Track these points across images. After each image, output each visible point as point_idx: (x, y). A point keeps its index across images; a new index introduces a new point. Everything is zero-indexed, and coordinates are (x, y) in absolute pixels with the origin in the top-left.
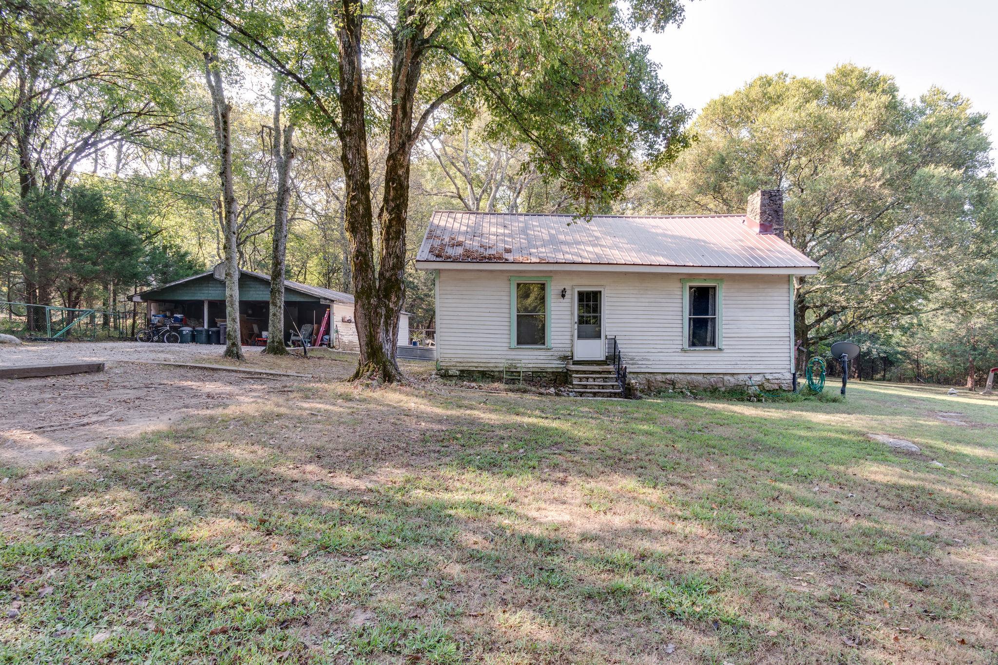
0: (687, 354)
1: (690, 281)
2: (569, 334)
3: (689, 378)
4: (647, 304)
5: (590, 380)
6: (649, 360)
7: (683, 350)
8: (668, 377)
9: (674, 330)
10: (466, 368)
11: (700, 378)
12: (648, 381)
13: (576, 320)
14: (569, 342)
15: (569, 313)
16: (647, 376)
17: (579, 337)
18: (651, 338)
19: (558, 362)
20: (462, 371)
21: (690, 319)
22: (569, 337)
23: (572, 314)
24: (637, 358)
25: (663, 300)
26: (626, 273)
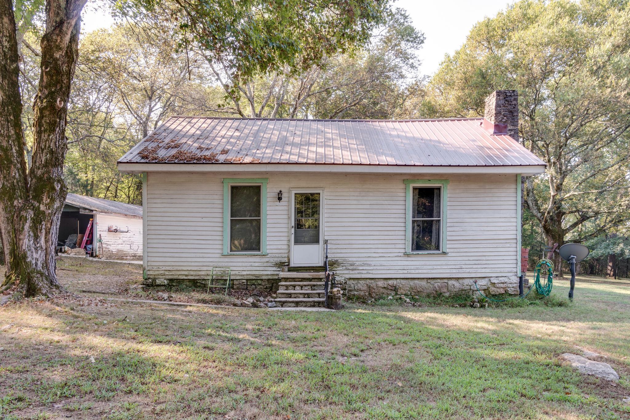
0: (409, 259)
1: (413, 181)
2: (286, 239)
3: (412, 283)
4: (368, 207)
5: (297, 288)
6: (370, 265)
7: (406, 255)
8: (390, 282)
9: (397, 233)
10: (175, 277)
11: (424, 283)
12: (369, 287)
13: (293, 224)
14: (286, 247)
15: (286, 217)
16: (368, 281)
17: (297, 242)
18: (372, 242)
19: (274, 269)
20: (171, 280)
21: (414, 222)
22: (286, 243)
23: (289, 218)
24: (357, 263)
25: (386, 202)
26: (346, 174)
